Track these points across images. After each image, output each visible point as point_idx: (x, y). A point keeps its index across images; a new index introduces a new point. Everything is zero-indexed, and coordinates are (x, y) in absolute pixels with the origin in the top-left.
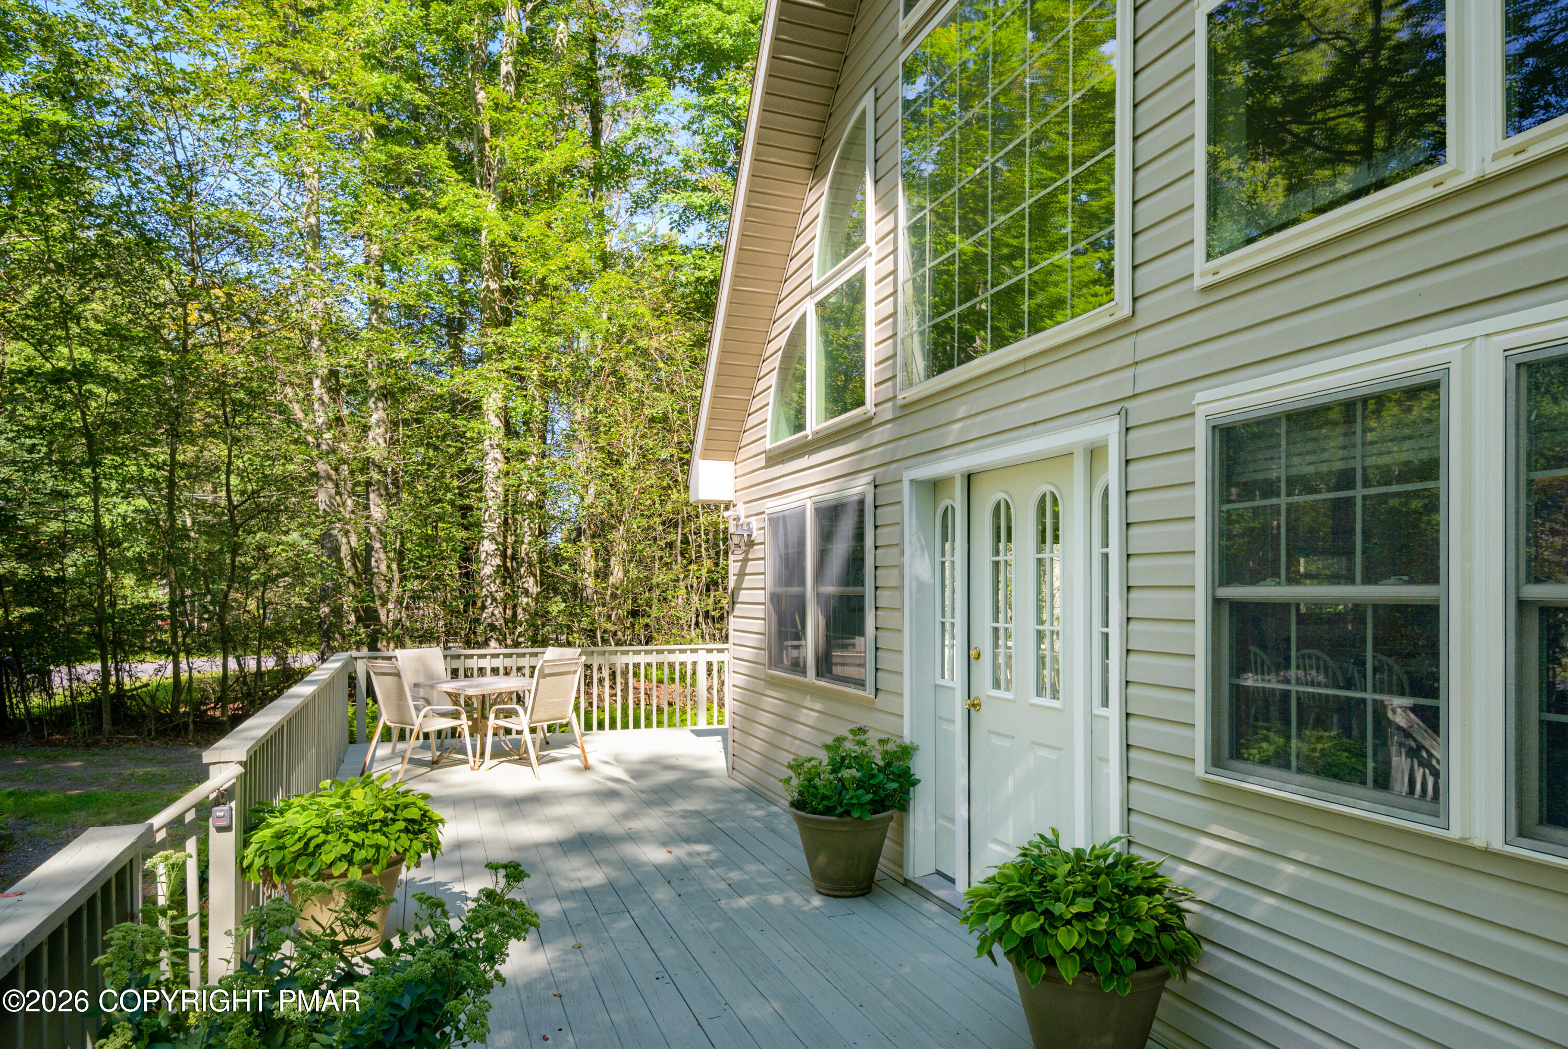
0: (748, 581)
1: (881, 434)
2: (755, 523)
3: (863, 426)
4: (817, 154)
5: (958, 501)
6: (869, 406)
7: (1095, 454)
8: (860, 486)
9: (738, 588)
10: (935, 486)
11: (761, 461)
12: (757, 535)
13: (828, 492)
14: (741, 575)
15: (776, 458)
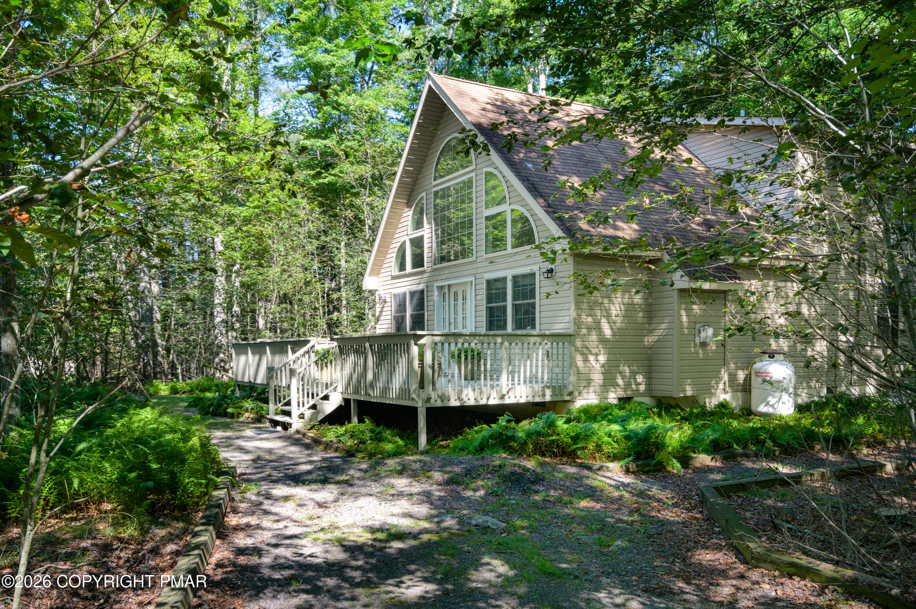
0: (384, 314)
1: (426, 275)
2: (388, 296)
3: (424, 272)
4: (410, 196)
5: (447, 291)
6: (425, 268)
7: (471, 282)
8: (421, 287)
9: (380, 316)
10: (441, 288)
11: (390, 278)
12: (388, 300)
13: (414, 288)
14: (381, 312)
15: (394, 278)
